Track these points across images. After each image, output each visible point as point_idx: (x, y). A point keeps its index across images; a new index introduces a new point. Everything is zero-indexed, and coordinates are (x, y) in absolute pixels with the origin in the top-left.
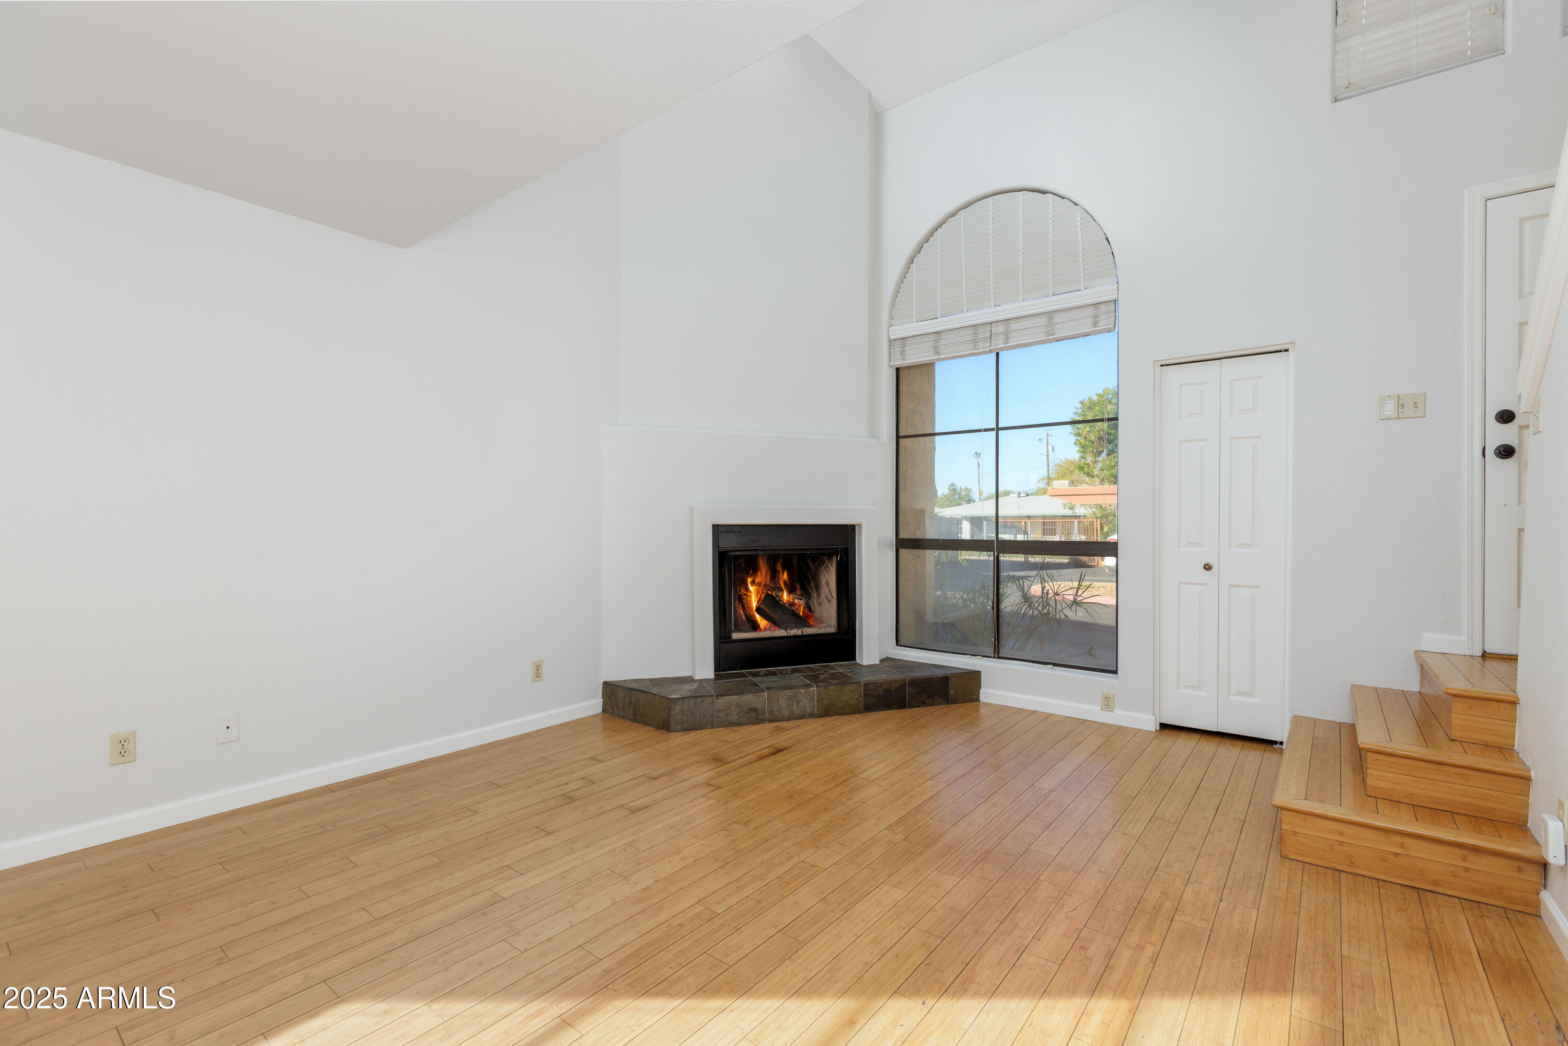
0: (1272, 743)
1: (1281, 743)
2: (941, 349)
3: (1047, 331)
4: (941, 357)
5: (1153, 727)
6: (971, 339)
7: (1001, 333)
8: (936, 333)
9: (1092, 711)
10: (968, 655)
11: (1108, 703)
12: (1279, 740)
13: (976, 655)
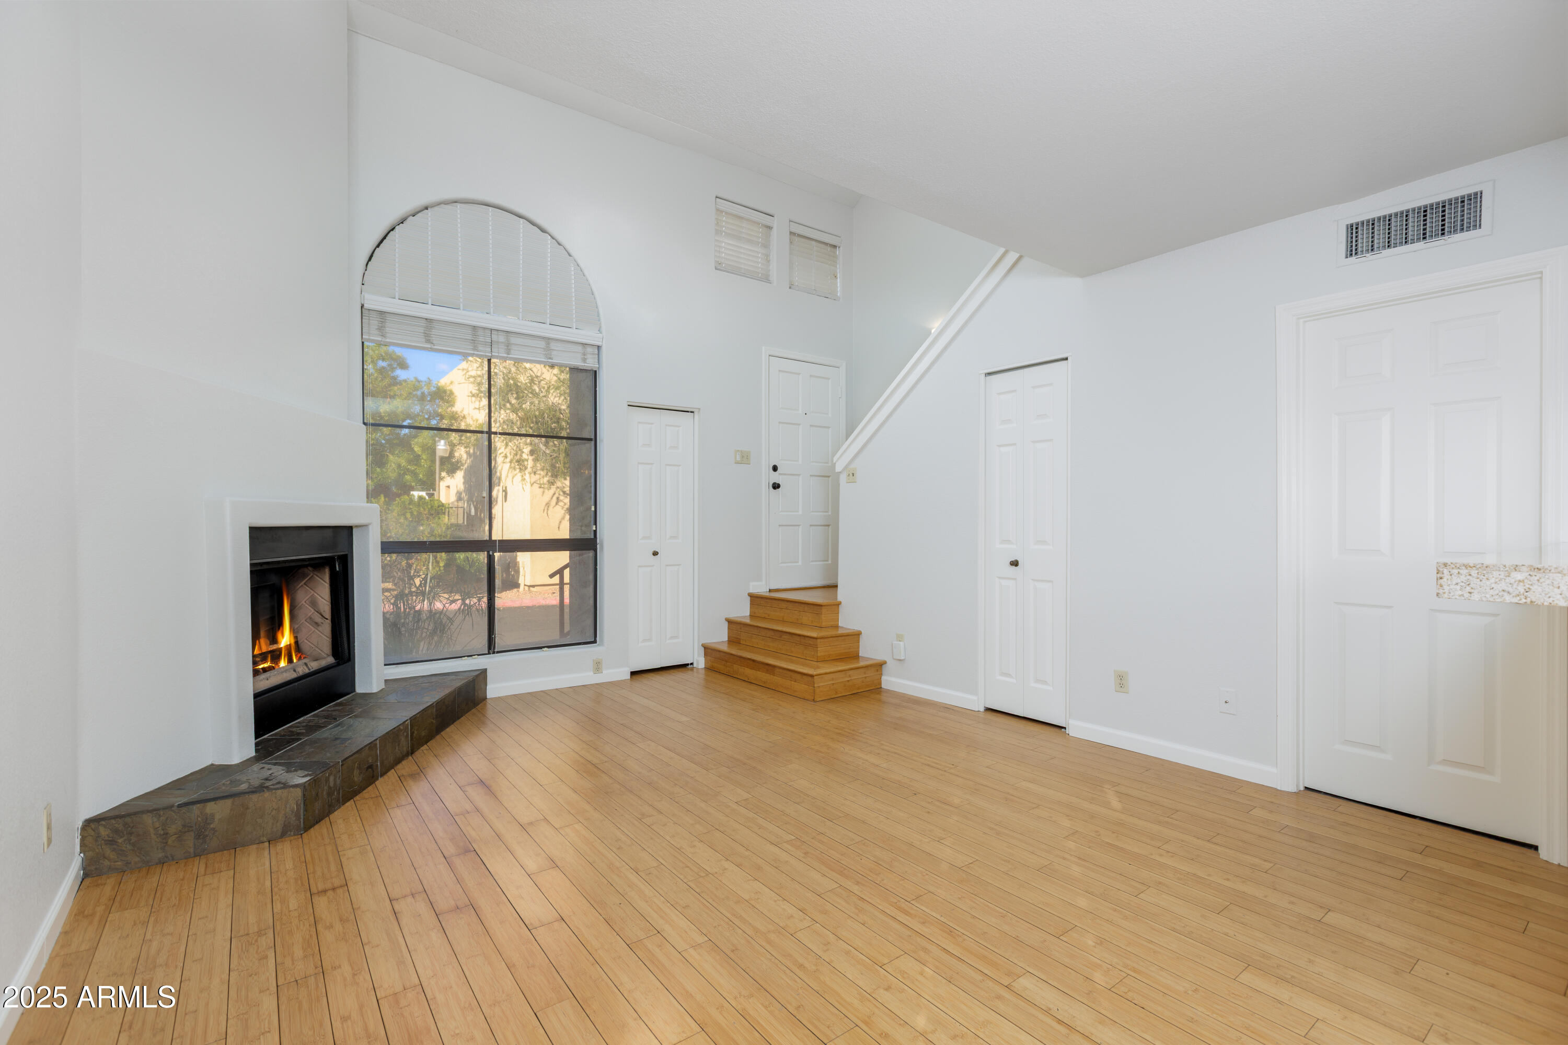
0: (685, 666)
1: (692, 664)
2: (434, 339)
3: (545, 354)
4: (435, 347)
5: (627, 676)
6: (470, 338)
7: (502, 343)
8: (426, 319)
9: (588, 677)
10: (464, 657)
11: (598, 667)
12: (690, 662)
13: (471, 656)
